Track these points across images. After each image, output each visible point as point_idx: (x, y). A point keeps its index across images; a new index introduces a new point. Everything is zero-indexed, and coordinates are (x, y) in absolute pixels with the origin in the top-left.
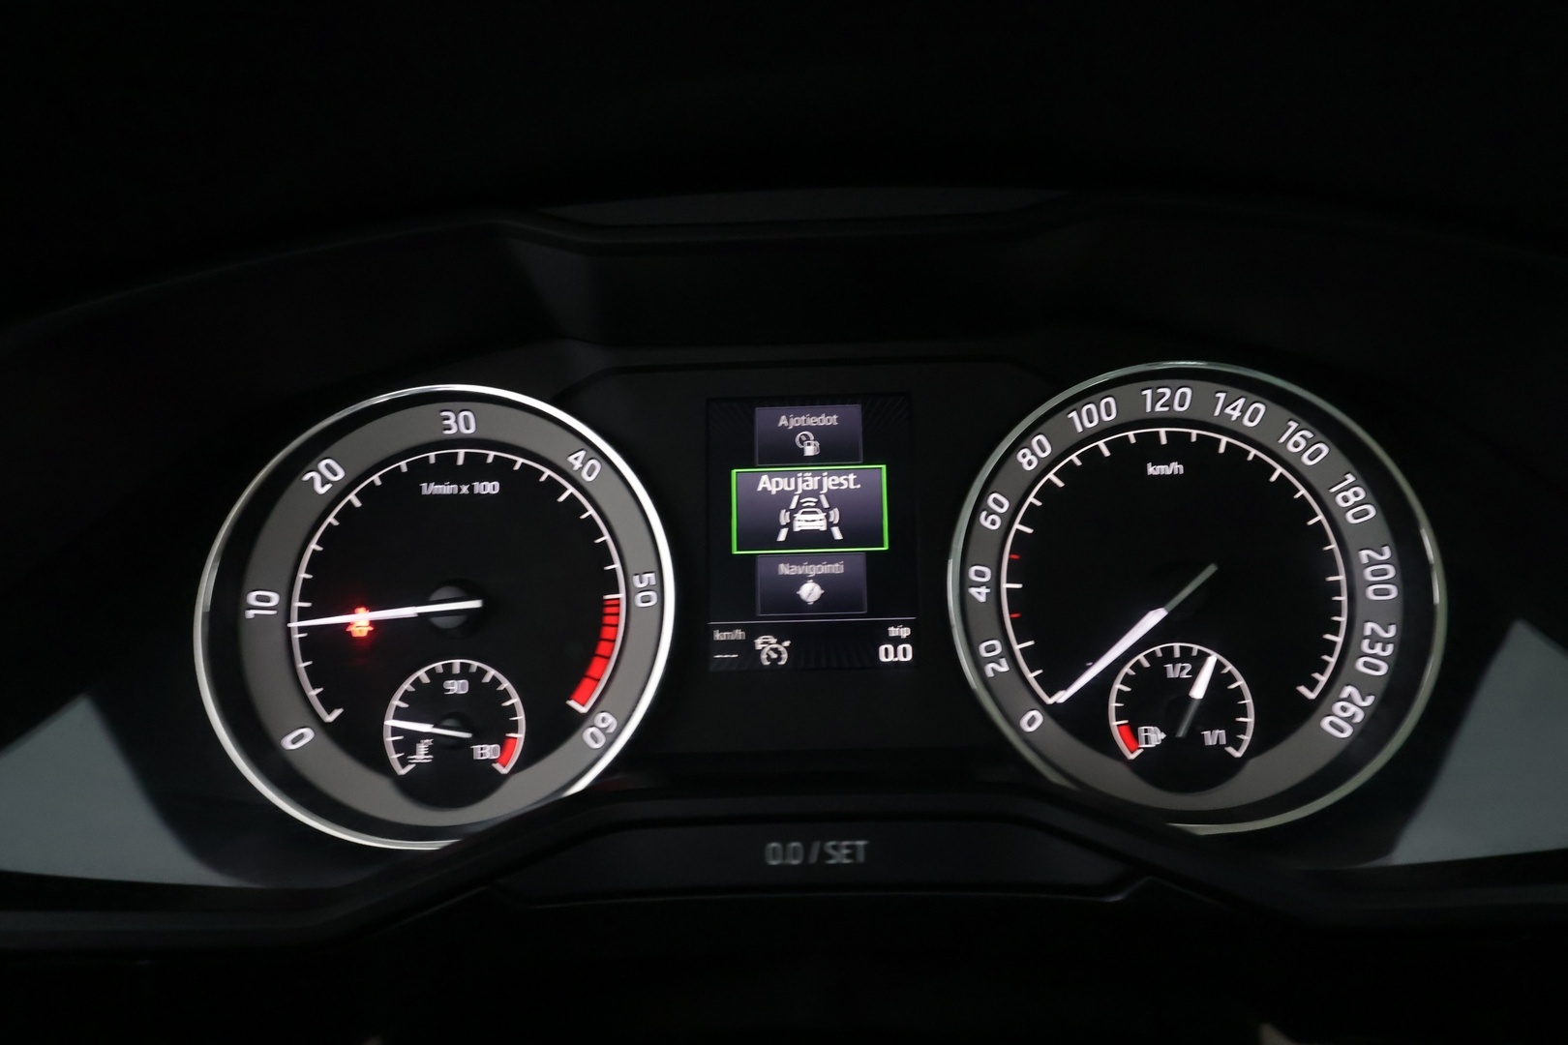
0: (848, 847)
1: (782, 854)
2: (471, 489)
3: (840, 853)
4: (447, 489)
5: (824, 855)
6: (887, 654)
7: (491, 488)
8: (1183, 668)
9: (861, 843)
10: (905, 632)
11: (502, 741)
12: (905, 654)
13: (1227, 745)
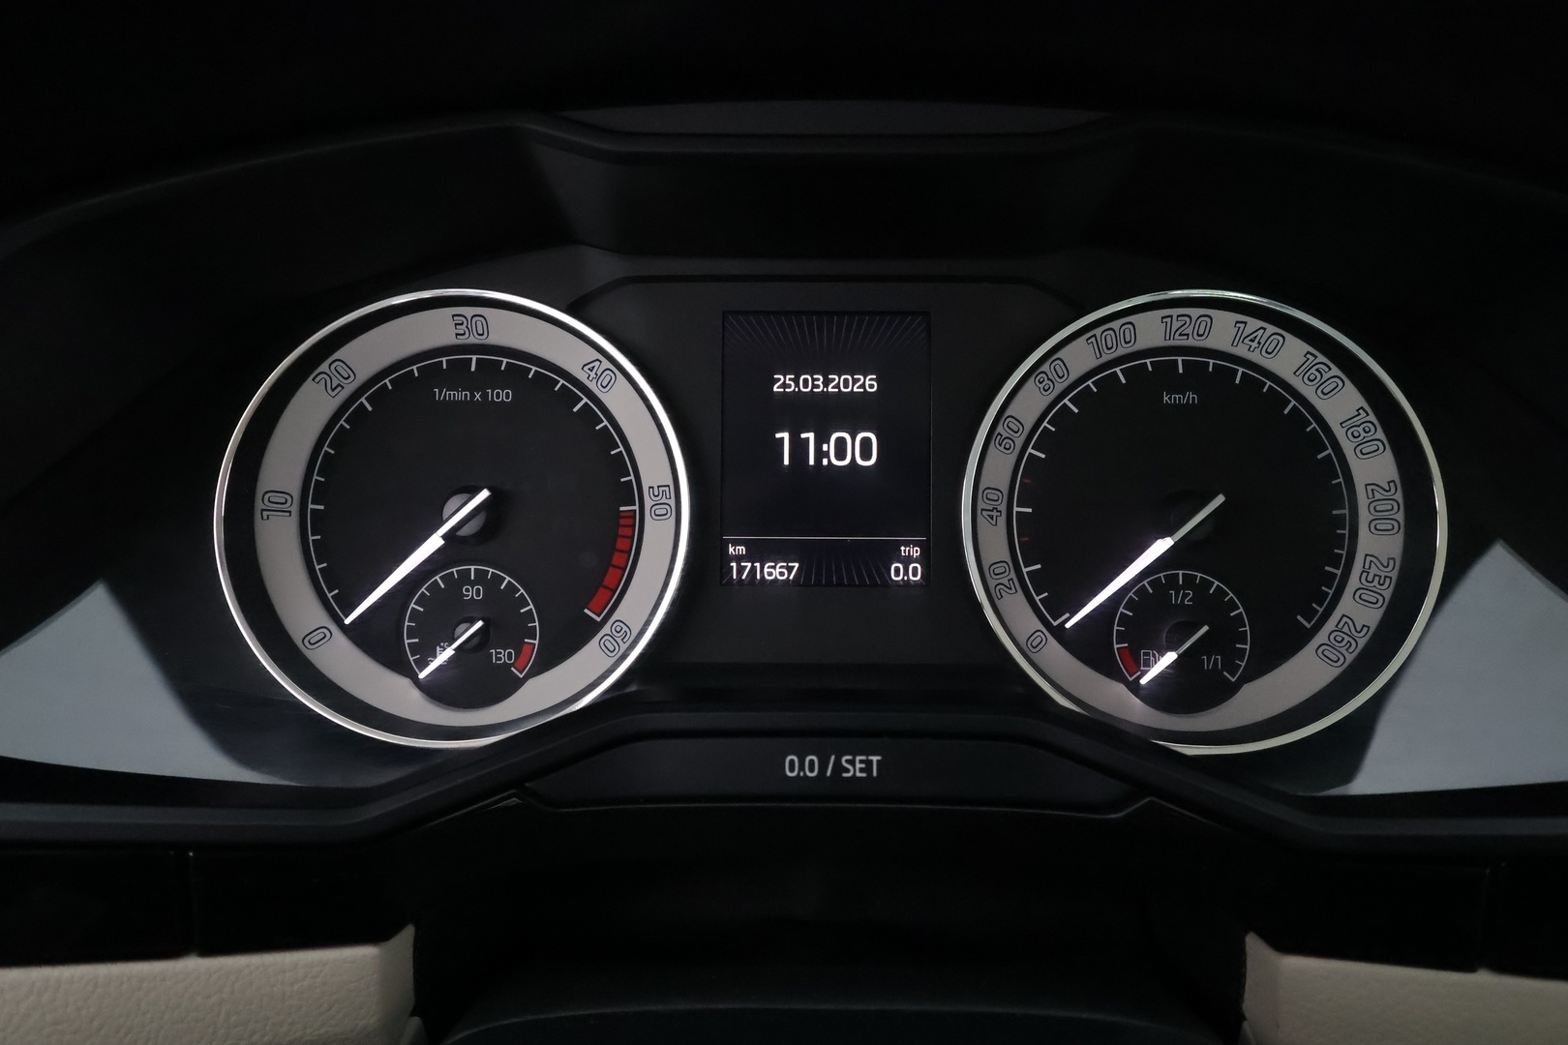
0: (861, 762)
1: (799, 767)
2: (485, 396)
3: (855, 767)
4: (460, 395)
5: (839, 768)
6: (897, 573)
7: (503, 395)
8: (1185, 596)
9: (875, 759)
10: (916, 552)
11: (519, 647)
12: (915, 574)
13: (1223, 669)
